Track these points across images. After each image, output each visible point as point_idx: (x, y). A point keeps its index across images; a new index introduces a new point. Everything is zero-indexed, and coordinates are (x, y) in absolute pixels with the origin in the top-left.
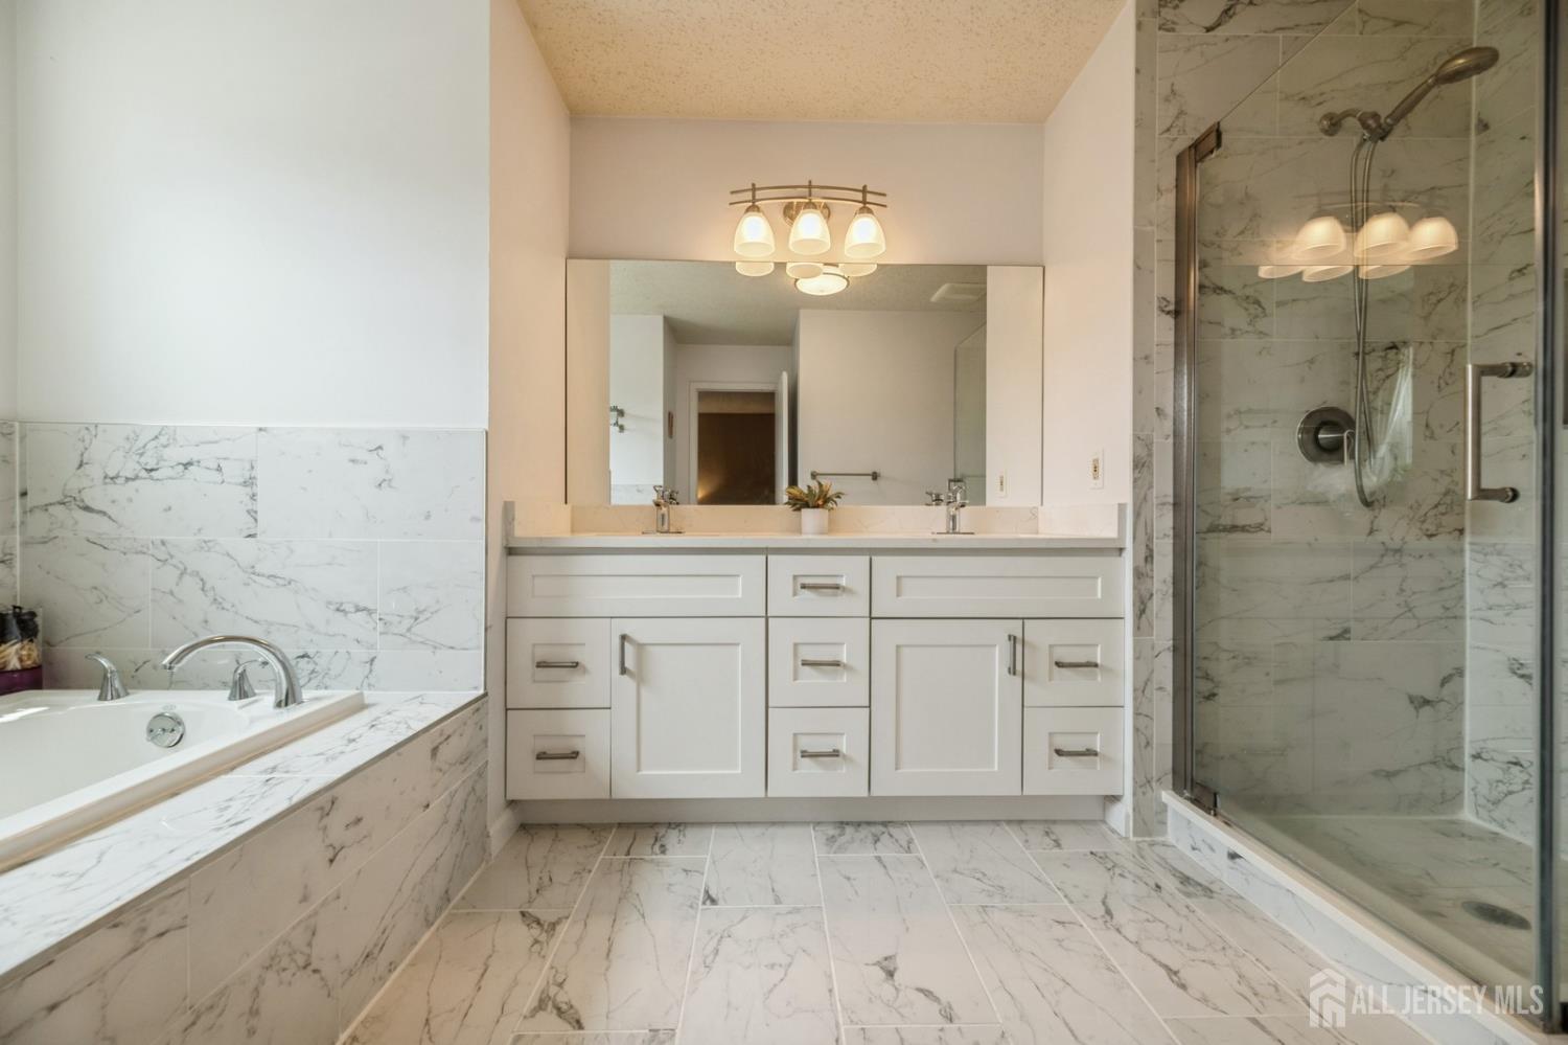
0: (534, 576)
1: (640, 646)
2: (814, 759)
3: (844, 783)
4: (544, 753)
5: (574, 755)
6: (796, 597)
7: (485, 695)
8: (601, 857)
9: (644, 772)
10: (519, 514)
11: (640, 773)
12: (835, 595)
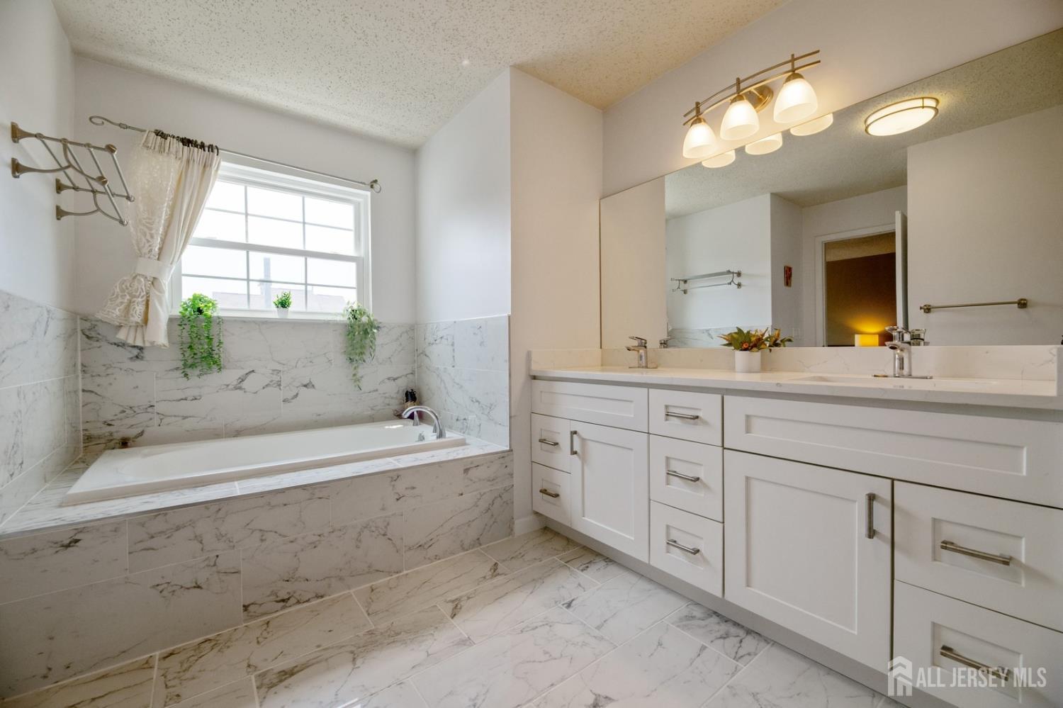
0: (541, 392)
1: (583, 440)
2: (684, 552)
3: (704, 579)
4: (546, 490)
5: (557, 496)
6: (667, 422)
7: (511, 450)
8: (555, 557)
9: (586, 518)
10: (534, 357)
11: (583, 518)
12: (695, 424)
